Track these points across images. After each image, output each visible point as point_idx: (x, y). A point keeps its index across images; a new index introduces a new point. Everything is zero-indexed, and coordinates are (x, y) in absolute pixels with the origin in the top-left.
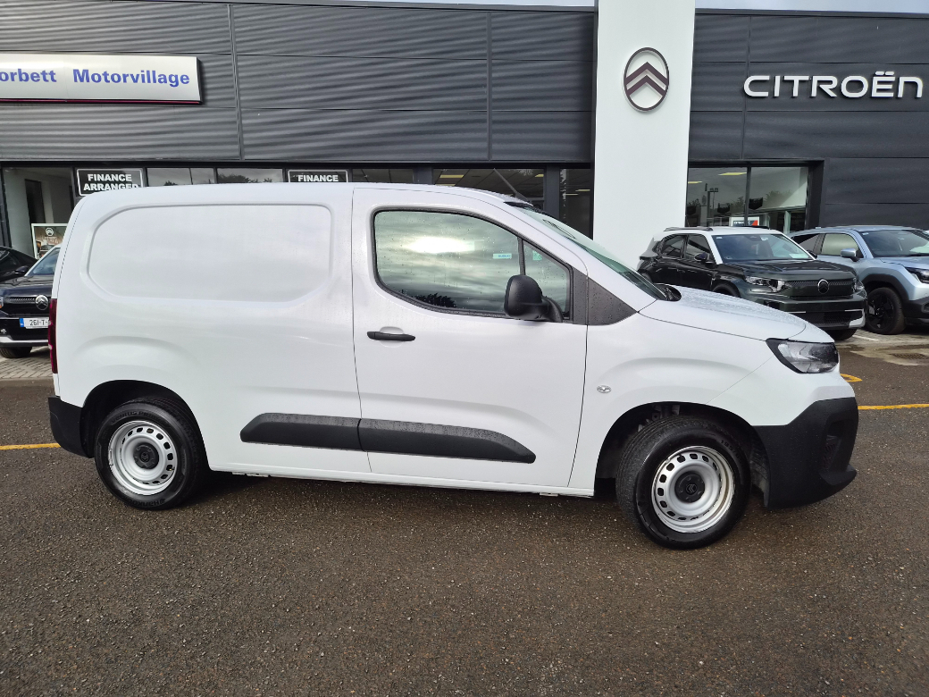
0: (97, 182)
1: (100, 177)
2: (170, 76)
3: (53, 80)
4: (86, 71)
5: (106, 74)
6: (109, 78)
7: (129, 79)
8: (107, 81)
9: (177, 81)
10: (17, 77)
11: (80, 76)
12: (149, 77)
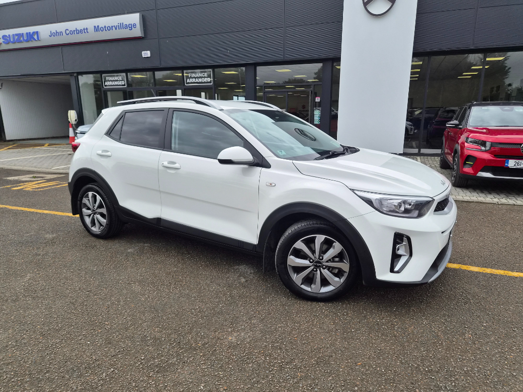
0: (109, 81)
1: (111, 79)
2: (129, 24)
3: (88, 32)
4: (98, 26)
5: (105, 27)
6: (106, 29)
7: (114, 28)
8: (106, 30)
9: (131, 27)
10: (75, 32)
11: (97, 29)
12: (121, 26)
